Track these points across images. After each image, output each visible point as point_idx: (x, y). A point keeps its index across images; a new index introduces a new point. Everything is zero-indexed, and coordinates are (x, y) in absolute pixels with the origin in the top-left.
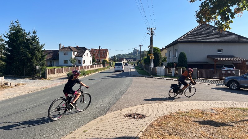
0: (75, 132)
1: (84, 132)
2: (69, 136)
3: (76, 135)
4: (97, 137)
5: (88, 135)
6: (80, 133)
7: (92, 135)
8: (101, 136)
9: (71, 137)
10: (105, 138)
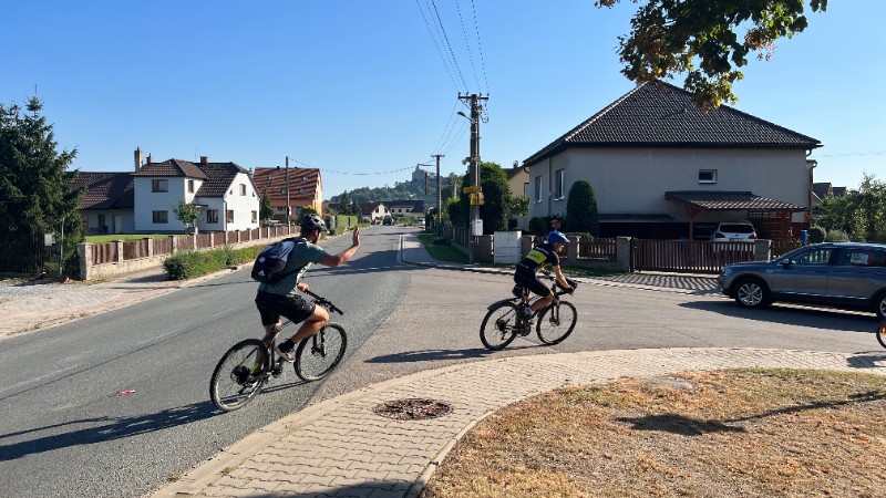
0: (192, 474)
1: (226, 472)
2: (169, 490)
3: (194, 485)
4: (271, 487)
5: (239, 483)
6: (210, 478)
7: (256, 483)
8: (287, 486)
9: (174, 493)
10: (302, 490)
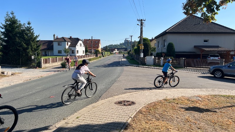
0: (69, 118)
1: (77, 118)
3: (69, 121)
4: (89, 122)
5: (81, 121)
7: (85, 121)
8: (93, 122)
9: (64, 123)
10: (97, 123)
